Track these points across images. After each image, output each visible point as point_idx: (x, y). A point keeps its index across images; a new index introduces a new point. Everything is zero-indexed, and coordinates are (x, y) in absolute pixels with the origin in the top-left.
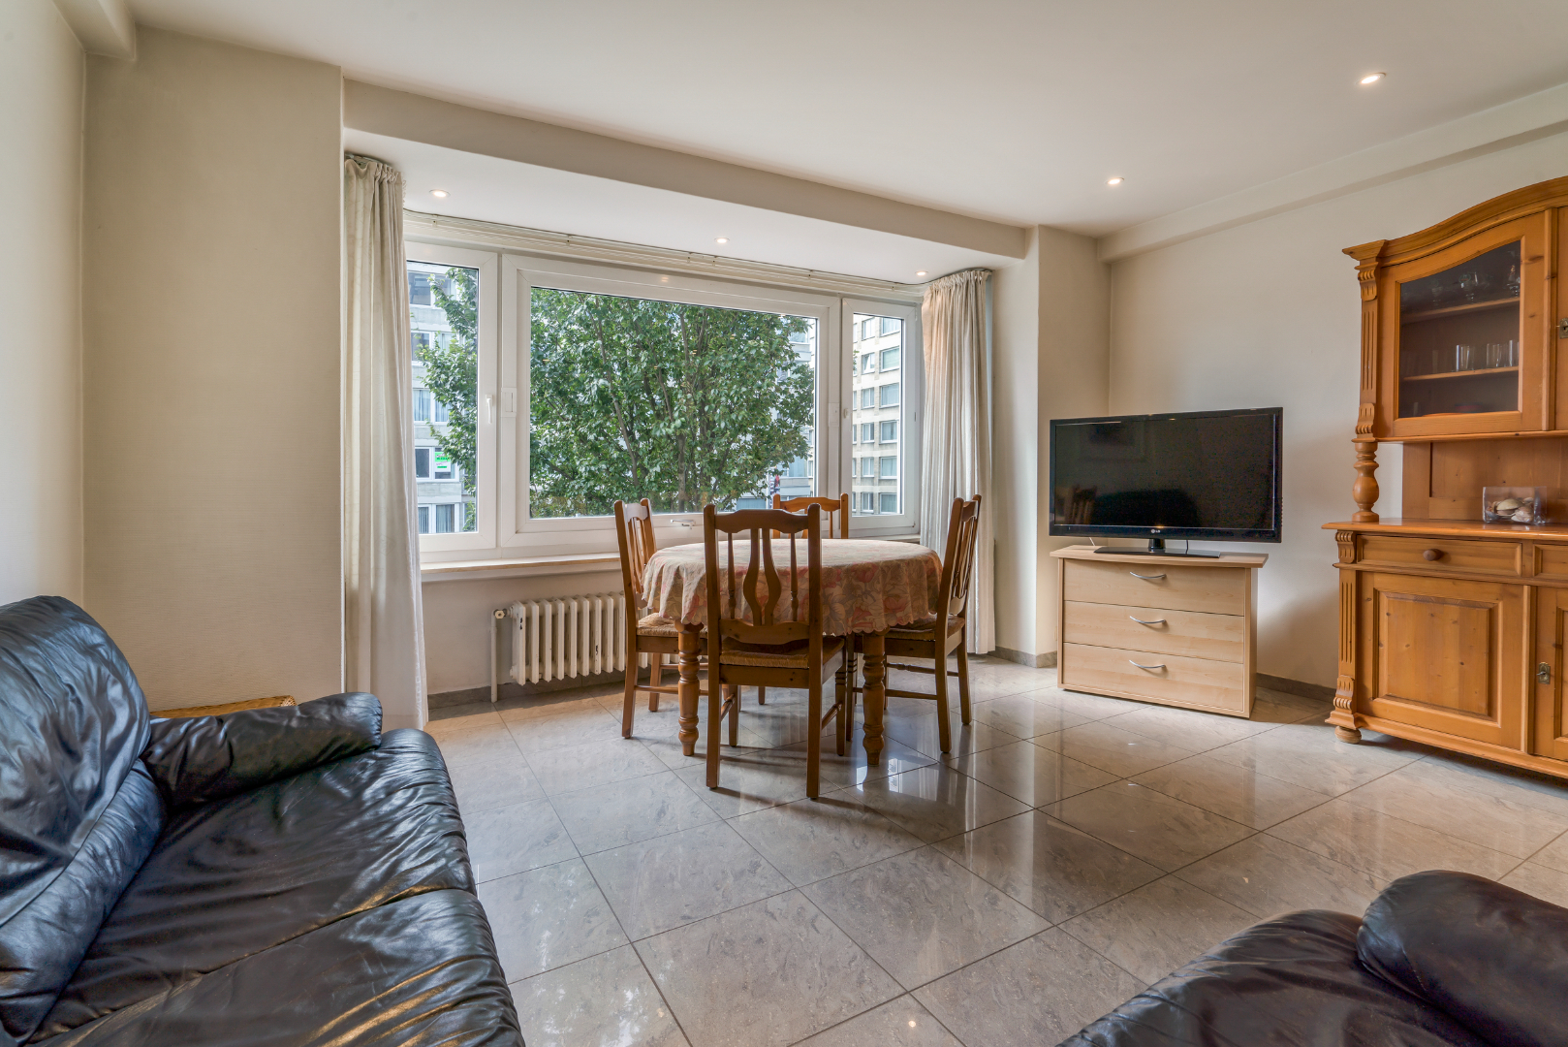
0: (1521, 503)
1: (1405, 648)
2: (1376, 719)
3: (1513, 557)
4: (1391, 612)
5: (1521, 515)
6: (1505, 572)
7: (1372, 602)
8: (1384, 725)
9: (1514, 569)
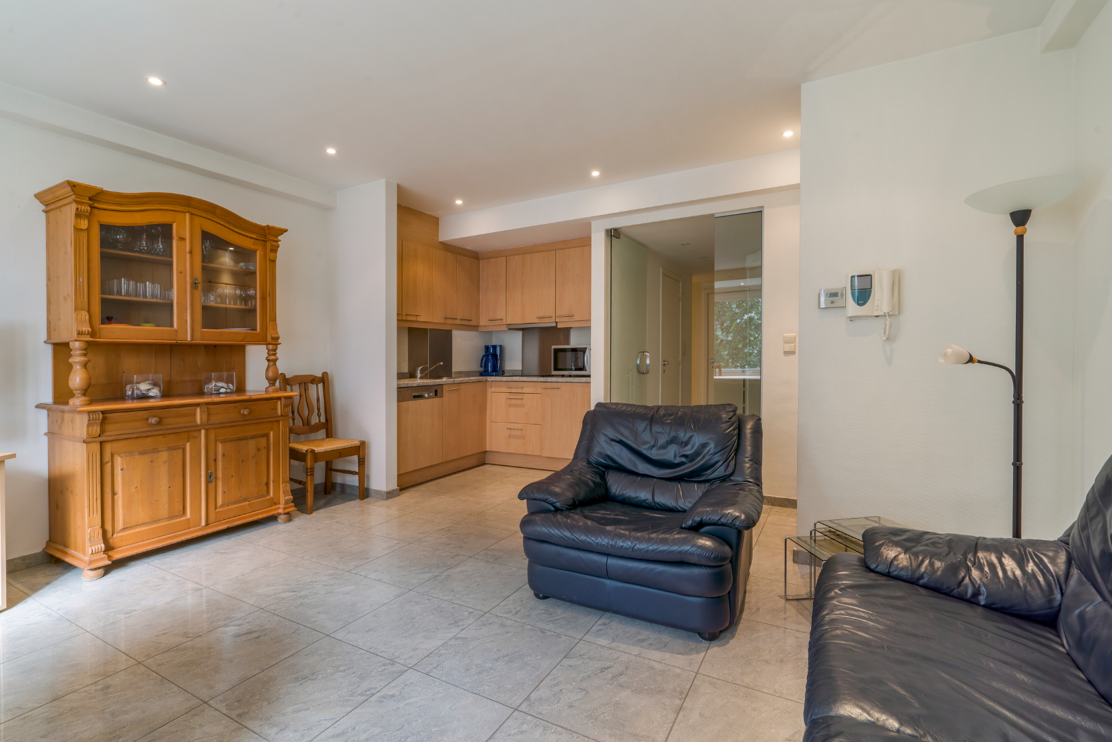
0: (155, 384)
1: (134, 490)
2: (116, 550)
3: (195, 415)
4: (125, 466)
5: (155, 392)
6: (191, 424)
7: (110, 464)
8: (122, 551)
9: (195, 421)
